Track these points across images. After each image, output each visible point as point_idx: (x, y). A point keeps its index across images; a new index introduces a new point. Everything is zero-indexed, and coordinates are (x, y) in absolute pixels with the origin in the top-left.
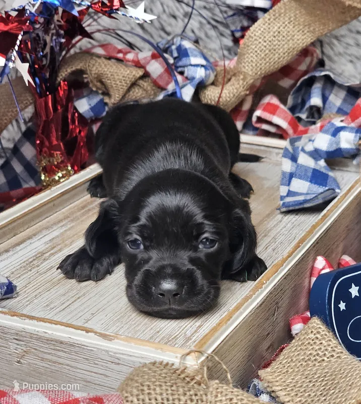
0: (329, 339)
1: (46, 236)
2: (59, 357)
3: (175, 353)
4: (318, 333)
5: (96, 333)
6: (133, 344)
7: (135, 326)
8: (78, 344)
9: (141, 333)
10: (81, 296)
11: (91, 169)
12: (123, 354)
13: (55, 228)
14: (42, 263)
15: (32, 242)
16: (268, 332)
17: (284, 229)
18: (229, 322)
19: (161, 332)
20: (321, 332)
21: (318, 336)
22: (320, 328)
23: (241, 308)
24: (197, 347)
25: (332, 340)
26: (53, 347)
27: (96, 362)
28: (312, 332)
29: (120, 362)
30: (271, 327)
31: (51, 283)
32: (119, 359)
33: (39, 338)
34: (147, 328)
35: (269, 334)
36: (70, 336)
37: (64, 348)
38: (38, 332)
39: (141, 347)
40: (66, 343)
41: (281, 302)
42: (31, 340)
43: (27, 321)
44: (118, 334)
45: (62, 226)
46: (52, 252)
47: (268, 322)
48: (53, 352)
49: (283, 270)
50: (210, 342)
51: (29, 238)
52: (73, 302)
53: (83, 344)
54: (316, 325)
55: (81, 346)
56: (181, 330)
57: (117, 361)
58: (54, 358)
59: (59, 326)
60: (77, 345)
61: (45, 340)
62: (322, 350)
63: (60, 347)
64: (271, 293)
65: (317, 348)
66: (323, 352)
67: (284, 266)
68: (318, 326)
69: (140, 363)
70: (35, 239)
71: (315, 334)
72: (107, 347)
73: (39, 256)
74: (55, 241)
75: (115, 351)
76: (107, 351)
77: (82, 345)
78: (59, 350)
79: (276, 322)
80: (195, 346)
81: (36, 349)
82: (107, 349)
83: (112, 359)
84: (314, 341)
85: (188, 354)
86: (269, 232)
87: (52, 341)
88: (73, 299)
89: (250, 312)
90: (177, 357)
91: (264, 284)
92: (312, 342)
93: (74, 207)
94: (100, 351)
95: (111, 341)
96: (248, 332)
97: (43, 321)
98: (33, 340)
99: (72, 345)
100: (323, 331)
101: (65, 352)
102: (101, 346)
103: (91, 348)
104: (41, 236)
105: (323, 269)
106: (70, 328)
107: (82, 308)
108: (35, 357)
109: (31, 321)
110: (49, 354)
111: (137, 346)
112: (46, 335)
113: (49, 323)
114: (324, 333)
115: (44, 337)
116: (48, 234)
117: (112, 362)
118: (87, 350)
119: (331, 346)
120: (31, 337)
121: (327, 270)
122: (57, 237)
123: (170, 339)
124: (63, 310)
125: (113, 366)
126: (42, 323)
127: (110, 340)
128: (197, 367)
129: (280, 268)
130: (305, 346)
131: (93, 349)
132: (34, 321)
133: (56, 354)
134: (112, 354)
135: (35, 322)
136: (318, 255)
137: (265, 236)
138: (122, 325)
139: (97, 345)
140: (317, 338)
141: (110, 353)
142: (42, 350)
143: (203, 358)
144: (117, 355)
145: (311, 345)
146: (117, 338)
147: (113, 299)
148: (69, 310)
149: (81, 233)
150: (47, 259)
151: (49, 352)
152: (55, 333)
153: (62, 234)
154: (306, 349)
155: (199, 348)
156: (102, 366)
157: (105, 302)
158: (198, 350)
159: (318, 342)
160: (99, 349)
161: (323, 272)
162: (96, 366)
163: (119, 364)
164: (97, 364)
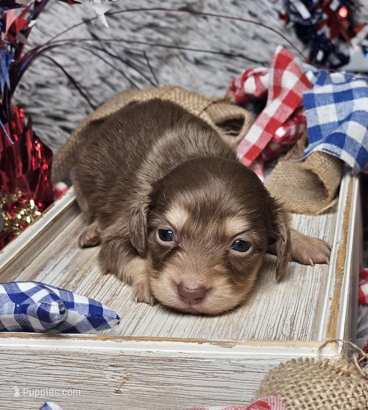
1: (57, 266)
2: (169, 377)
3: (310, 347)
6: (259, 347)
8: (191, 358)
12: (248, 359)
13: (61, 257)
15: (46, 273)
24: (331, 337)
26: (160, 367)
29: (245, 369)
32: (243, 366)
33: (142, 360)
36: (180, 351)
37: (174, 366)
38: (140, 352)
39: (269, 347)
40: (176, 360)
42: (131, 363)
43: (124, 342)
45: (67, 254)
46: (76, 279)
48: (161, 372)
51: (41, 270)
53: (197, 356)
55: (195, 360)
57: (241, 369)
58: (162, 380)
59: (164, 343)
60: (191, 360)
61: (149, 360)
63: (169, 365)
69: (270, 366)
70: (47, 270)
72: (228, 355)
74: (71, 269)
75: (238, 357)
76: (228, 360)
77: (197, 359)
78: (167, 369)
81: (138, 373)
83: (236, 368)
87: (158, 360)
90: (313, 351)
91: (343, 270)
93: (66, 235)
94: (219, 361)
95: (231, 348)
97: (143, 340)
98: (134, 363)
99: (184, 361)
101: (175, 370)
102: (221, 355)
103: (207, 360)
106: (179, 342)
108: (138, 382)
109: (128, 342)
110: (156, 375)
111: (263, 347)
112: (151, 355)
113: (151, 340)
115: (148, 357)
116: (58, 263)
117: (235, 371)
118: (203, 363)
120: (132, 360)
122: (70, 264)
125: (237, 375)
126: (142, 342)
128: (338, 357)
131: (210, 360)
132: (132, 341)
133: (164, 374)
134: (235, 362)
135: (134, 342)
139: (215, 355)
141: (232, 361)
142: (146, 372)
144: (241, 362)
146: (238, 344)
149: (93, 258)
150: (77, 287)
151: (155, 373)
152: (161, 350)
153: (73, 261)
156: (223, 377)
160: (219, 359)
162: (216, 379)
163: (243, 372)
164: (217, 377)
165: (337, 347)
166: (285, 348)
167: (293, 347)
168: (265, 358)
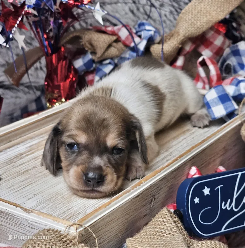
0: (171, 222)
3: (64, 224)
4: (165, 218)
5: (21, 208)
6: (41, 217)
7: (57, 204)
8: (11, 214)
9: (59, 209)
10: (33, 183)
11: (70, 102)
12: (35, 222)
14: (18, 160)
16: (145, 214)
17: (181, 147)
18: (108, 207)
19: (71, 209)
20: (167, 217)
21: (164, 220)
22: (166, 215)
23: (120, 198)
24: (79, 222)
25: (172, 223)
27: (21, 226)
28: (161, 217)
30: (149, 211)
31: (19, 173)
34: (63, 206)
35: (146, 215)
36: (6, 209)
37: (4, 216)
40: (4, 213)
41: (157, 195)
44: (34, 210)
46: (28, 153)
47: (145, 207)
49: (160, 174)
50: (89, 219)
51: (18, 144)
52: (26, 187)
54: (164, 213)
56: (85, 209)
57: (32, 226)
62: (164, 229)
64: (147, 189)
65: (162, 227)
66: (165, 230)
67: (161, 173)
68: (166, 214)
70: (21, 145)
71: (163, 218)
72: (27, 217)
73: (19, 156)
74: (33, 147)
75: (31, 220)
76: (26, 220)
77: (13, 215)
79: (153, 208)
80: (77, 221)
82: (27, 218)
83: (29, 225)
84: (161, 223)
85: (72, 226)
86: (169, 149)
88: (27, 185)
89: (127, 201)
91: (142, 183)
92: (160, 223)
94: (23, 219)
96: (126, 213)
99: (8, 214)
100: (168, 217)
101: (4, 218)
102: (23, 216)
103: (18, 217)
104: (26, 143)
105: (195, 175)
106: (7, 204)
107: (30, 191)
111: (43, 218)
114: (168, 218)
117: (29, 227)
118: (15, 218)
119: (170, 227)
121: (197, 176)
122: (36, 144)
123: (75, 214)
124: (18, 191)
125: (30, 229)
127: (29, 213)
128: (76, 234)
129: (157, 173)
130: (156, 225)
131: (19, 218)
134: (29, 222)
136: (193, 166)
137: (166, 151)
138: (50, 203)
139: (21, 215)
140: (163, 221)
141: (28, 221)
143: (82, 229)
144: (32, 223)
145: (159, 225)
146: (33, 212)
147: (51, 186)
148: (22, 191)
150: (23, 158)
153: (39, 142)
154: (156, 228)
155: (81, 222)
156: (24, 228)
157: (46, 187)
158: (78, 224)
159: (164, 224)
161: (195, 176)
162: (21, 228)
163: (33, 228)
164: (21, 227)
165: (79, 228)
166: (52, 221)
167: (57, 222)
168: (43, 224)
